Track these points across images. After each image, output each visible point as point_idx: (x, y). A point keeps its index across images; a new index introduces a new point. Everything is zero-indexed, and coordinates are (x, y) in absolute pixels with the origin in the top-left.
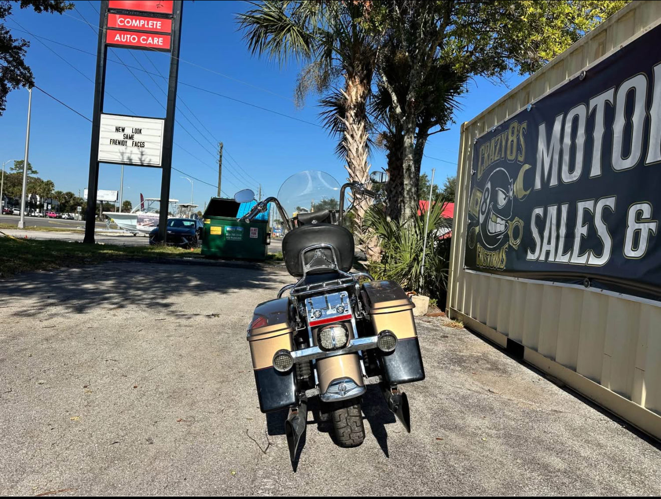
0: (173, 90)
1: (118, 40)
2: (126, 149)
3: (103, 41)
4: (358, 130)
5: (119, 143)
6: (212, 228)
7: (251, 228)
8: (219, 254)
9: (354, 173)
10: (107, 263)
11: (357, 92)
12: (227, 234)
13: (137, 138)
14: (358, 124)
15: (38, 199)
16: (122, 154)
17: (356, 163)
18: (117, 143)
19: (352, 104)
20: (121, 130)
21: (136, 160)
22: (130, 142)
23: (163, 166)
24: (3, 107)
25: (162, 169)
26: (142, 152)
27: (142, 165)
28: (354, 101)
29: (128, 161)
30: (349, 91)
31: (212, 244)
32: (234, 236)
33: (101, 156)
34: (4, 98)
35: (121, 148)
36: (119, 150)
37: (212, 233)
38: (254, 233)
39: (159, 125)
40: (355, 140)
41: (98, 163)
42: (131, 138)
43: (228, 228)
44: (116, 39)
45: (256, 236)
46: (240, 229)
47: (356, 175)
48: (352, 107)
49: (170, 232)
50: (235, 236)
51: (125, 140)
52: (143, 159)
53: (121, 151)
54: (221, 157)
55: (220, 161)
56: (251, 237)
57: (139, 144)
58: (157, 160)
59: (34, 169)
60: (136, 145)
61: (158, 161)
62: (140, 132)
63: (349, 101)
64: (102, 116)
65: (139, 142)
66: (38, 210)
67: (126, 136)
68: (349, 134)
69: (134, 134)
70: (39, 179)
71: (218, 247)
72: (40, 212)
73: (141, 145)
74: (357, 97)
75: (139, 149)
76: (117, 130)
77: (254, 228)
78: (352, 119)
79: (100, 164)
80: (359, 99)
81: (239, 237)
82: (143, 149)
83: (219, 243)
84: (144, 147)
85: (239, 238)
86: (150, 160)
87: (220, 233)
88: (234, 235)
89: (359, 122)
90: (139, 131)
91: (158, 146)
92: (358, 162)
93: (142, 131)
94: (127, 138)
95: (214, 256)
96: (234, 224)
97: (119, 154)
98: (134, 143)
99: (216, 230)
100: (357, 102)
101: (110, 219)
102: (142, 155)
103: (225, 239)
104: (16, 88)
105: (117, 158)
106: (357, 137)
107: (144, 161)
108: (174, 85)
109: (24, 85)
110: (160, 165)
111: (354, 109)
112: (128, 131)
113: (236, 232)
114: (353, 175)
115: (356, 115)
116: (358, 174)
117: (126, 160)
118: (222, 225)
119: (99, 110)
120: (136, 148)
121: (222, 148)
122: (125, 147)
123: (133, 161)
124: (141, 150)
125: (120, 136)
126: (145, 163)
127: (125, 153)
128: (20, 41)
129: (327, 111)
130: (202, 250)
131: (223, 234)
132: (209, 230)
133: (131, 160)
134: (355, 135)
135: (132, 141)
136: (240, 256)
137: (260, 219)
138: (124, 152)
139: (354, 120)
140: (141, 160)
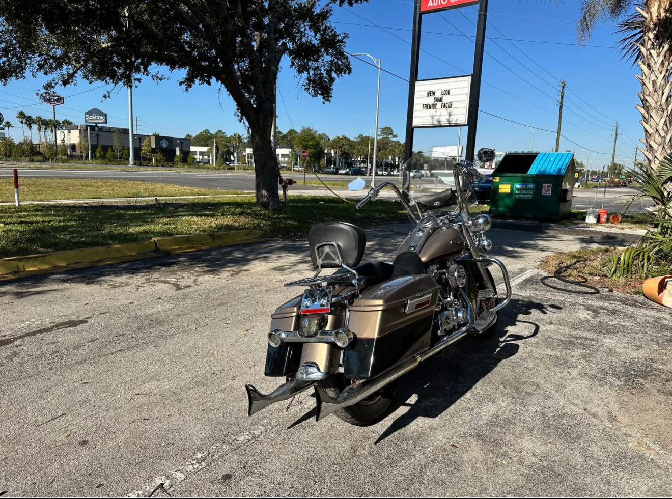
0: (481, 43)
1: (430, 6)
2: (436, 111)
3: (418, 10)
4: (658, 56)
5: (430, 107)
6: (501, 186)
7: (544, 184)
8: (507, 214)
9: (648, 113)
10: (391, 224)
11: (659, 6)
12: (516, 192)
13: (446, 99)
14: (659, 48)
15: (397, 160)
16: (433, 117)
17: (652, 101)
18: (428, 108)
19: (651, 23)
20: (432, 94)
21: (444, 121)
22: (439, 104)
23: (469, 124)
24: (330, 95)
25: (467, 127)
26: (450, 113)
27: (450, 126)
28: (655, 18)
29: (437, 123)
30: (648, 7)
31: (501, 203)
32: (524, 194)
33: (416, 122)
34: (331, 87)
35: (432, 111)
36: (430, 114)
37: (501, 191)
38: (547, 190)
39: (466, 82)
40: (653, 70)
41: (413, 129)
42: (441, 100)
43: (518, 186)
44: (429, 4)
45: (549, 193)
46: (531, 186)
47: (651, 116)
48: (651, 26)
49: (477, 189)
50: (526, 194)
51: (435, 103)
52: (450, 120)
53: (432, 115)
54: (562, 97)
55: (562, 102)
56: (543, 194)
57: (447, 105)
58: (463, 118)
59: (394, 134)
60: (444, 107)
61: (465, 120)
62: (449, 93)
63: (648, 20)
64: (417, 83)
65: (447, 103)
66: (396, 170)
67: (436, 99)
68: (644, 64)
69: (443, 96)
70: (398, 142)
71: (507, 207)
72: (398, 171)
73: (449, 106)
74: (659, 13)
75: (447, 110)
76: (429, 94)
77: (546, 184)
78: (650, 43)
79: (415, 129)
80: (663, 14)
81: (530, 194)
82: (451, 109)
83: (507, 201)
84: (451, 107)
85: (529, 196)
86: (457, 119)
87: (508, 191)
88: (523, 192)
89: (660, 45)
90: (447, 92)
91: (465, 103)
92: (655, 98)
93: (450, 92)
94: (437, 101)
95: (502, 216)
96: (524, 181)
97: (430, 118)
98: (443, 105)
99: (505, 188)
100: (659, 20)
101: (437, 177)
102: (450, 115)
103: (514, 198)
104: (340, 76)
105: (428, 122)
106: (656, 67)
107: (451, 121)
108: (481, 39)
109: (345, 73)
110: (466, 123)
111: (654, 29)
112: (438, 94)
113: (527, 189)
114: (646, 116)
115: (657, 37)
116: (653, 114)
117: (436, 123)
118: (511, 182)
119: (414, 78)
120: (445, 109)
121: (564, 87)
122: (435, 110)
123: (441, 123)
124: (449, 111)
125: (430, 101)
126: (453, 123)
127: (436, 116)
128: (341, 35)
129: (628, 37)
130: (490, 209)
131: (512, 193)
132: (498, 189)
133: (439, 122)
134: (652, 64)
135: (441, 103)
136: (530, 216)
137: (555, 174)
138: (434, 115)
139: (653, 44)
140: (448, 121)
